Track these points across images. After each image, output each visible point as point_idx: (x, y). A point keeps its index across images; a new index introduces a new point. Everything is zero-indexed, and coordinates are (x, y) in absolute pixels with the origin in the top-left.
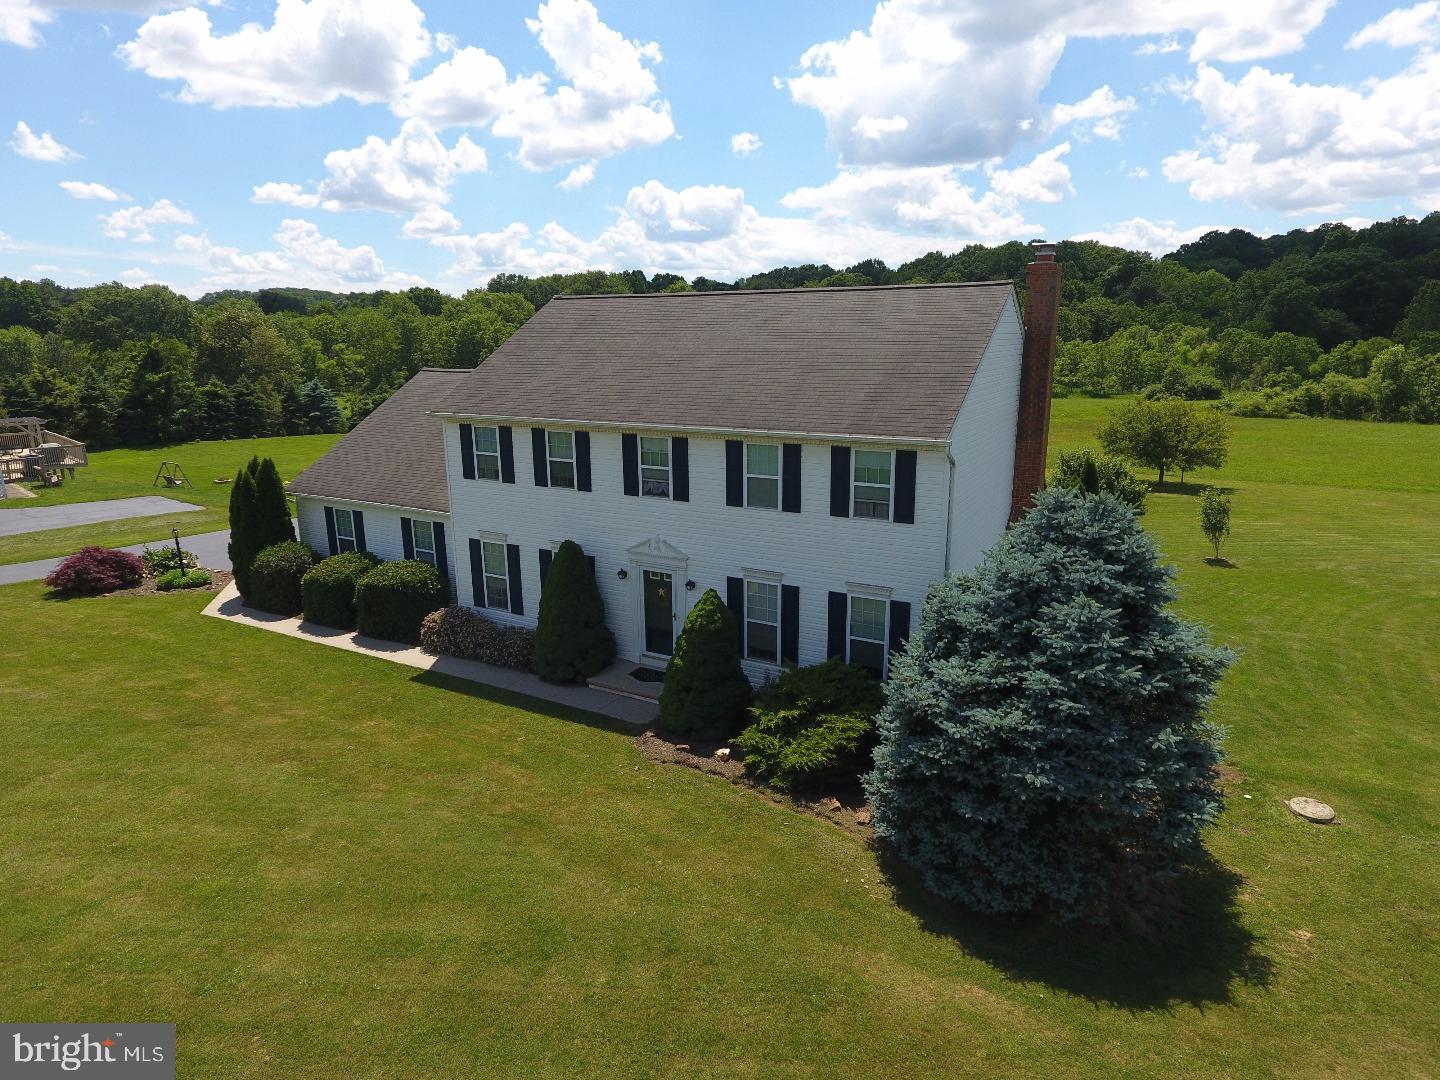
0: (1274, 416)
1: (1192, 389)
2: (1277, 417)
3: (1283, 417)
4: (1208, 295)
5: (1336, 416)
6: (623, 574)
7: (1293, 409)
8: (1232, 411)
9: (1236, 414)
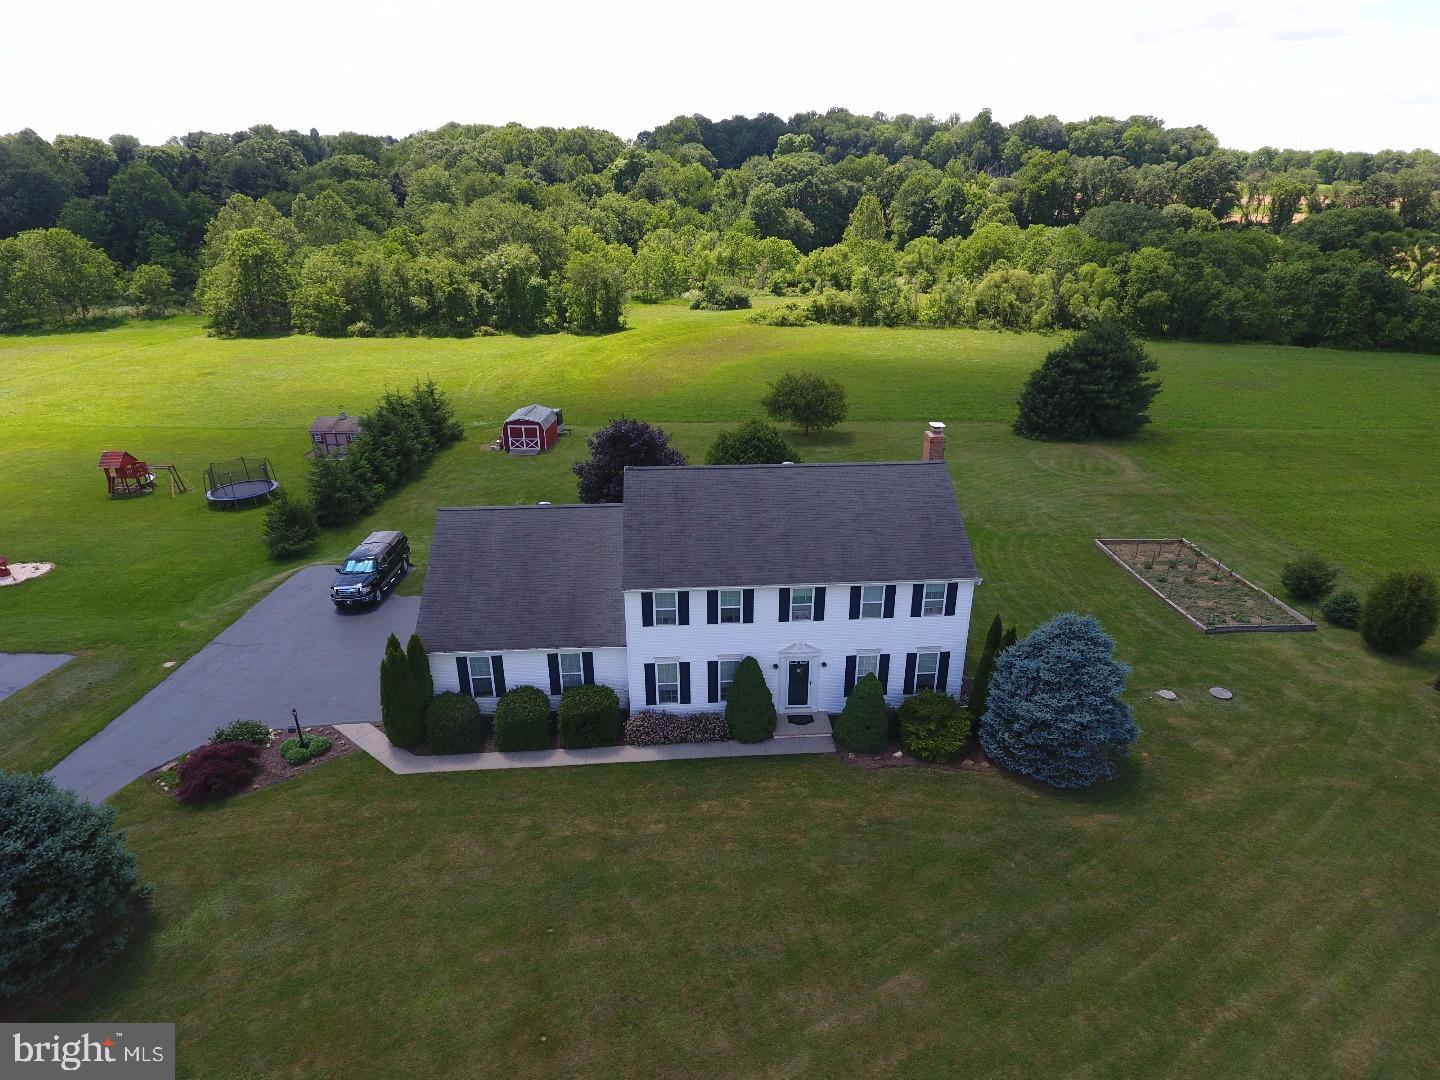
0: (796, 325)
1: (728, 299)
2: (799, 326)
3: (802, 325)
4: (698, 189)
5: (835, 322)
6: (776, 666)
7: (807, 318)
8: (767, 322)
9: (770, 324)
